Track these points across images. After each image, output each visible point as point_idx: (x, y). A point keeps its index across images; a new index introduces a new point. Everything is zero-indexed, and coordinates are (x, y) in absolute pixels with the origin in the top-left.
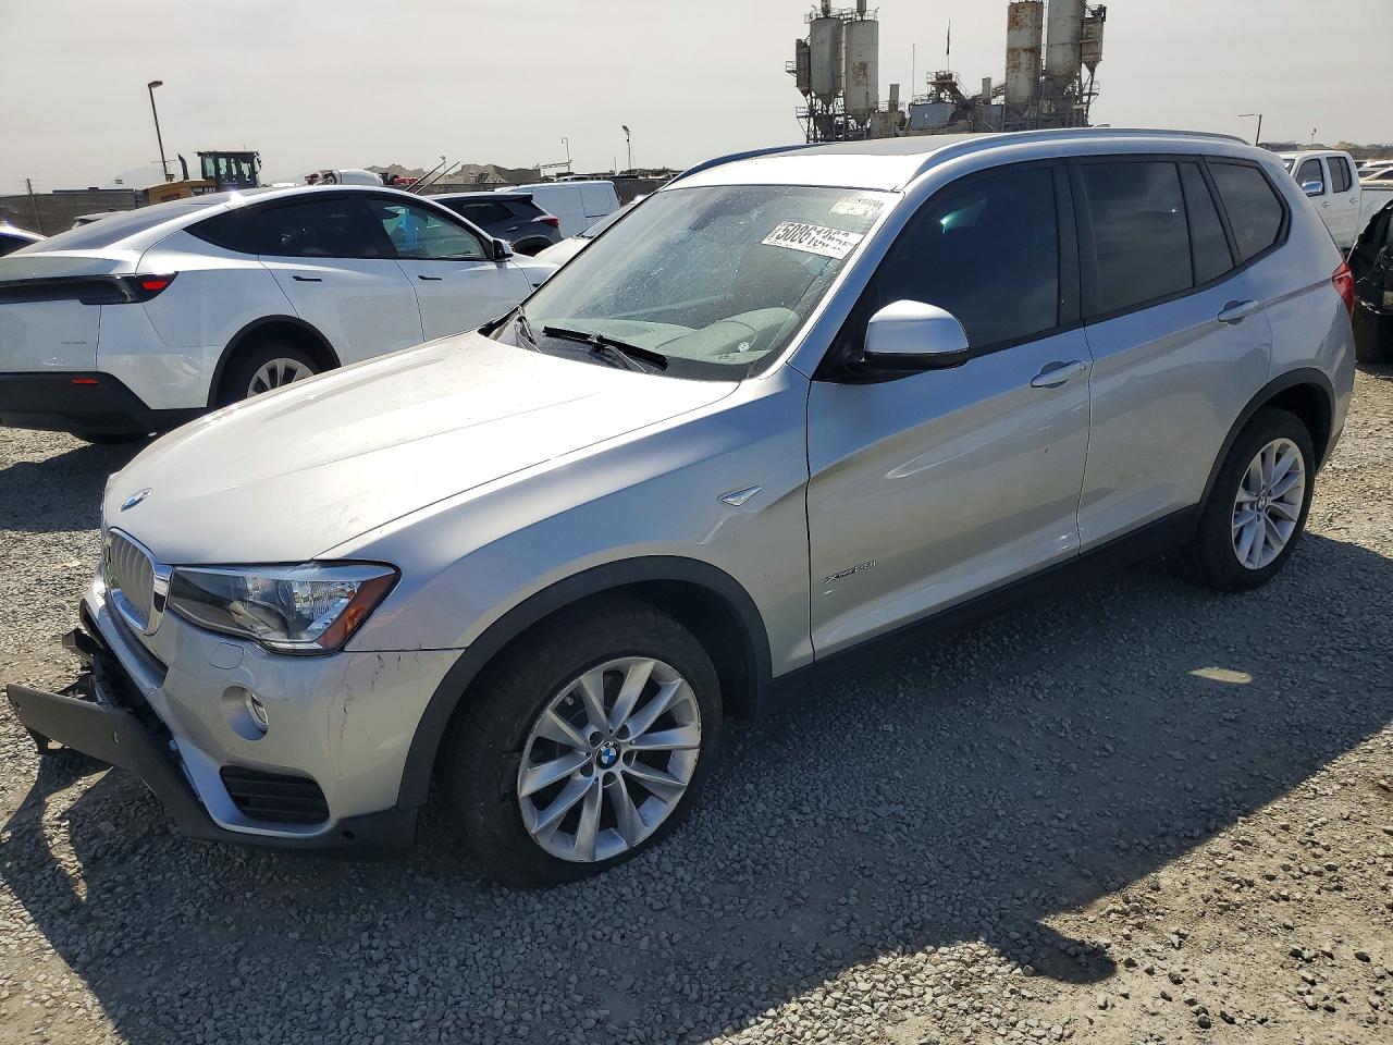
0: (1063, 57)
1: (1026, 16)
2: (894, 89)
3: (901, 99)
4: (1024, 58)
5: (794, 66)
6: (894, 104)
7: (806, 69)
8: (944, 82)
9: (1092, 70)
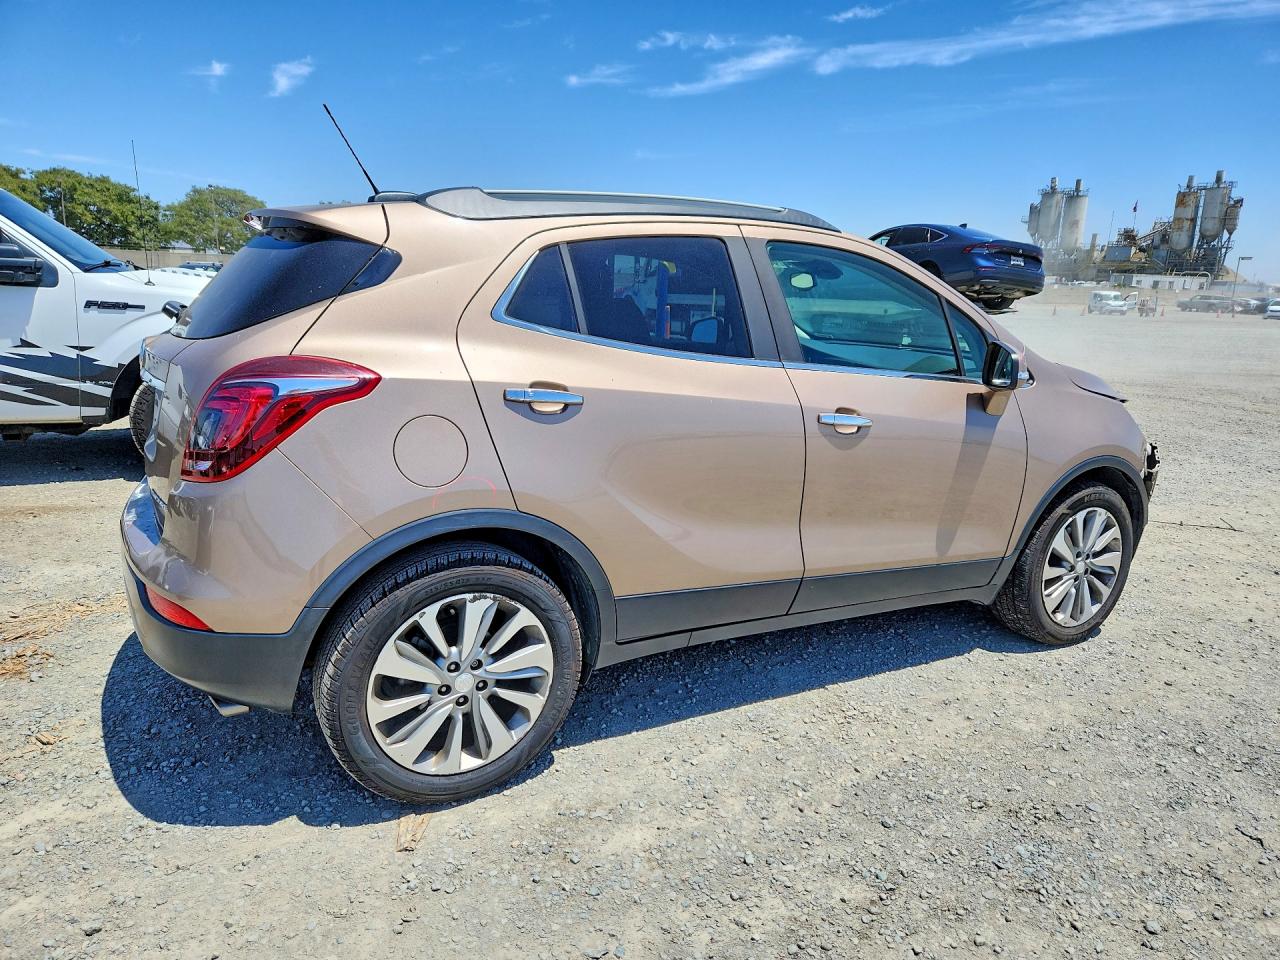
0: (1211, 226)
1: (1191, 200)
3: (1098, 242)
4: (1187, 224)
5: (1027, 219)
6: (1093, 246)
7: (1035, 221)
8: (1129, 236)
9: (1230, 234)
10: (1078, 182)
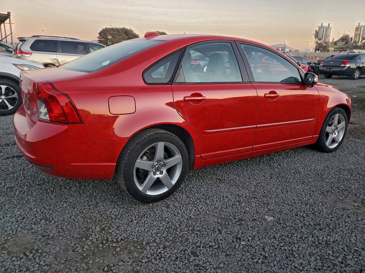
1: (359, 29)
2: (333, 39)
4: (358, 36)
5: (314, 34)
6: (333, 41)
7: (317, 35)
10: (329, 24)
